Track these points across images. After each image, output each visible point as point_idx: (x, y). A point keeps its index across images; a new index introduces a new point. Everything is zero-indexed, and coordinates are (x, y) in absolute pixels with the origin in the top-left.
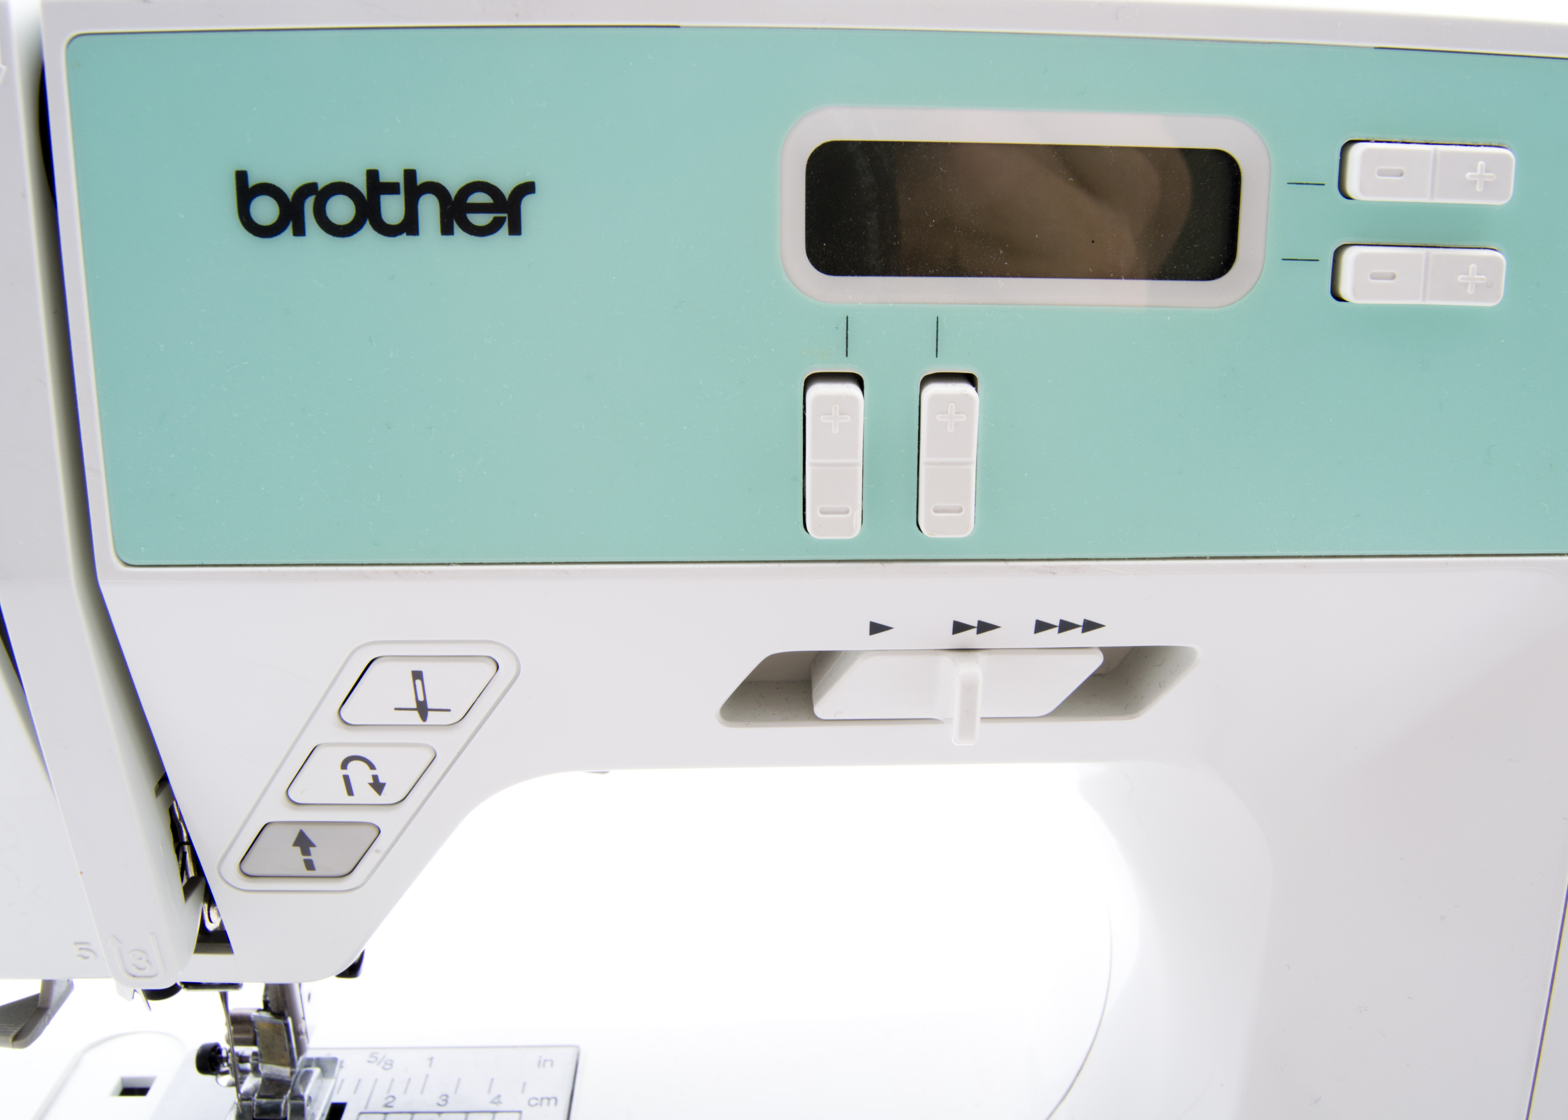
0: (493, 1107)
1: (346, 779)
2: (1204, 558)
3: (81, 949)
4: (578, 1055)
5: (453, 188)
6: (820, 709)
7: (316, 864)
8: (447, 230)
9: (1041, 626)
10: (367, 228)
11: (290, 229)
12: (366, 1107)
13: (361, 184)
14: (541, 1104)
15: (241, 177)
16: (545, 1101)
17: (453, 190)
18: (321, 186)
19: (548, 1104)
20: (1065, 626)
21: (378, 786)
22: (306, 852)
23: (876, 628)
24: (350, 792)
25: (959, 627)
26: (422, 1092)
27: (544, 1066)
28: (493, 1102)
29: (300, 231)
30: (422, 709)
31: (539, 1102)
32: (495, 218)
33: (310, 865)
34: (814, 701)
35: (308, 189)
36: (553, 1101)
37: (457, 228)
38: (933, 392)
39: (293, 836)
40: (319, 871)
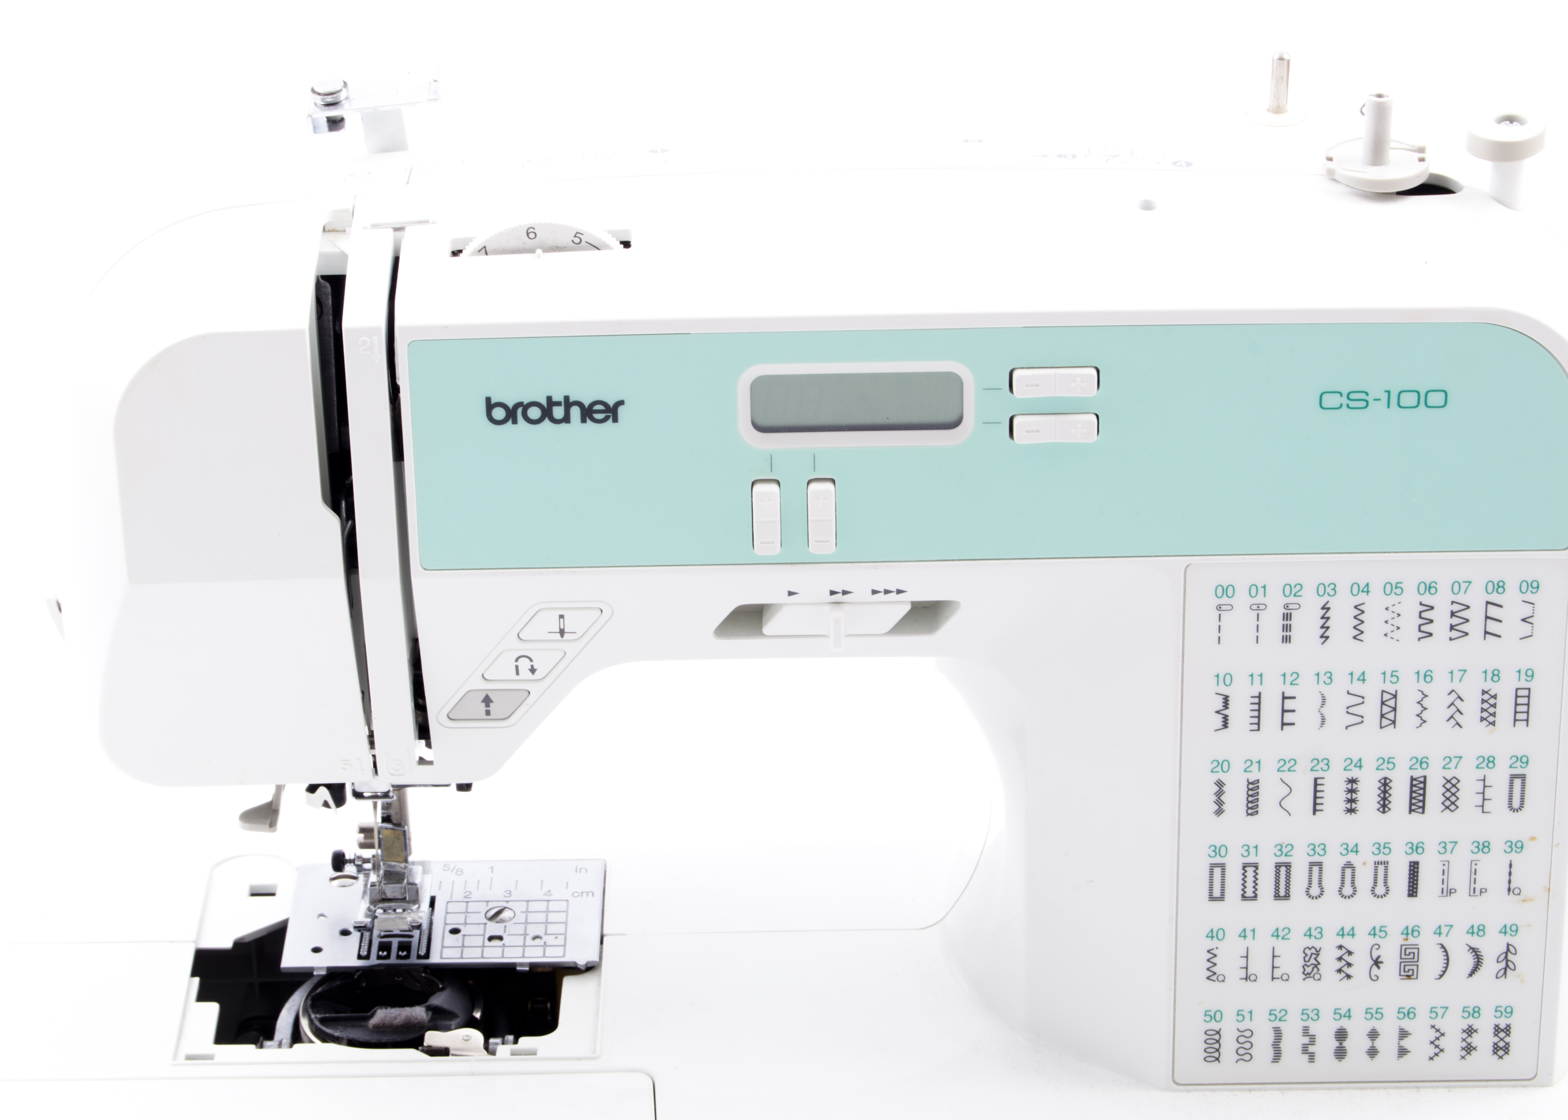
0: (547, 898)
1: (517, 667)
2: (954, 560)
3: (344, 764)
4: (605, 866)
5: (587, 404)
6: (766, 630)
7: (492, 713)
8: (583, 421)
9: (874, 592)
10: (547, 420)
11: (510, 421)
12: (451, 898)
13: (544, 402)
14: (582, 896)
15: (488, 400)
16: (585, 894)
17: (587, 405)
18: (525, 403)
19: (588, 895)
20: (887, 592)
21: (533, 670)
22: (487, 705)
23: (791, 594)
24: (518, 673)
25: (833, 593)
26: (490, 889)
27: (580, 872)
28: (545, 894)
29: (515, 422)
30: (562, 632)
31: (580, 894)
32: (606, 416)
33: (488, 713)
34: (763, 626)
35: (519, 404)
36: (590, 894)
37: (588, 420)
38: (814, 486)
39: (482, 697)
40: (492, 716)
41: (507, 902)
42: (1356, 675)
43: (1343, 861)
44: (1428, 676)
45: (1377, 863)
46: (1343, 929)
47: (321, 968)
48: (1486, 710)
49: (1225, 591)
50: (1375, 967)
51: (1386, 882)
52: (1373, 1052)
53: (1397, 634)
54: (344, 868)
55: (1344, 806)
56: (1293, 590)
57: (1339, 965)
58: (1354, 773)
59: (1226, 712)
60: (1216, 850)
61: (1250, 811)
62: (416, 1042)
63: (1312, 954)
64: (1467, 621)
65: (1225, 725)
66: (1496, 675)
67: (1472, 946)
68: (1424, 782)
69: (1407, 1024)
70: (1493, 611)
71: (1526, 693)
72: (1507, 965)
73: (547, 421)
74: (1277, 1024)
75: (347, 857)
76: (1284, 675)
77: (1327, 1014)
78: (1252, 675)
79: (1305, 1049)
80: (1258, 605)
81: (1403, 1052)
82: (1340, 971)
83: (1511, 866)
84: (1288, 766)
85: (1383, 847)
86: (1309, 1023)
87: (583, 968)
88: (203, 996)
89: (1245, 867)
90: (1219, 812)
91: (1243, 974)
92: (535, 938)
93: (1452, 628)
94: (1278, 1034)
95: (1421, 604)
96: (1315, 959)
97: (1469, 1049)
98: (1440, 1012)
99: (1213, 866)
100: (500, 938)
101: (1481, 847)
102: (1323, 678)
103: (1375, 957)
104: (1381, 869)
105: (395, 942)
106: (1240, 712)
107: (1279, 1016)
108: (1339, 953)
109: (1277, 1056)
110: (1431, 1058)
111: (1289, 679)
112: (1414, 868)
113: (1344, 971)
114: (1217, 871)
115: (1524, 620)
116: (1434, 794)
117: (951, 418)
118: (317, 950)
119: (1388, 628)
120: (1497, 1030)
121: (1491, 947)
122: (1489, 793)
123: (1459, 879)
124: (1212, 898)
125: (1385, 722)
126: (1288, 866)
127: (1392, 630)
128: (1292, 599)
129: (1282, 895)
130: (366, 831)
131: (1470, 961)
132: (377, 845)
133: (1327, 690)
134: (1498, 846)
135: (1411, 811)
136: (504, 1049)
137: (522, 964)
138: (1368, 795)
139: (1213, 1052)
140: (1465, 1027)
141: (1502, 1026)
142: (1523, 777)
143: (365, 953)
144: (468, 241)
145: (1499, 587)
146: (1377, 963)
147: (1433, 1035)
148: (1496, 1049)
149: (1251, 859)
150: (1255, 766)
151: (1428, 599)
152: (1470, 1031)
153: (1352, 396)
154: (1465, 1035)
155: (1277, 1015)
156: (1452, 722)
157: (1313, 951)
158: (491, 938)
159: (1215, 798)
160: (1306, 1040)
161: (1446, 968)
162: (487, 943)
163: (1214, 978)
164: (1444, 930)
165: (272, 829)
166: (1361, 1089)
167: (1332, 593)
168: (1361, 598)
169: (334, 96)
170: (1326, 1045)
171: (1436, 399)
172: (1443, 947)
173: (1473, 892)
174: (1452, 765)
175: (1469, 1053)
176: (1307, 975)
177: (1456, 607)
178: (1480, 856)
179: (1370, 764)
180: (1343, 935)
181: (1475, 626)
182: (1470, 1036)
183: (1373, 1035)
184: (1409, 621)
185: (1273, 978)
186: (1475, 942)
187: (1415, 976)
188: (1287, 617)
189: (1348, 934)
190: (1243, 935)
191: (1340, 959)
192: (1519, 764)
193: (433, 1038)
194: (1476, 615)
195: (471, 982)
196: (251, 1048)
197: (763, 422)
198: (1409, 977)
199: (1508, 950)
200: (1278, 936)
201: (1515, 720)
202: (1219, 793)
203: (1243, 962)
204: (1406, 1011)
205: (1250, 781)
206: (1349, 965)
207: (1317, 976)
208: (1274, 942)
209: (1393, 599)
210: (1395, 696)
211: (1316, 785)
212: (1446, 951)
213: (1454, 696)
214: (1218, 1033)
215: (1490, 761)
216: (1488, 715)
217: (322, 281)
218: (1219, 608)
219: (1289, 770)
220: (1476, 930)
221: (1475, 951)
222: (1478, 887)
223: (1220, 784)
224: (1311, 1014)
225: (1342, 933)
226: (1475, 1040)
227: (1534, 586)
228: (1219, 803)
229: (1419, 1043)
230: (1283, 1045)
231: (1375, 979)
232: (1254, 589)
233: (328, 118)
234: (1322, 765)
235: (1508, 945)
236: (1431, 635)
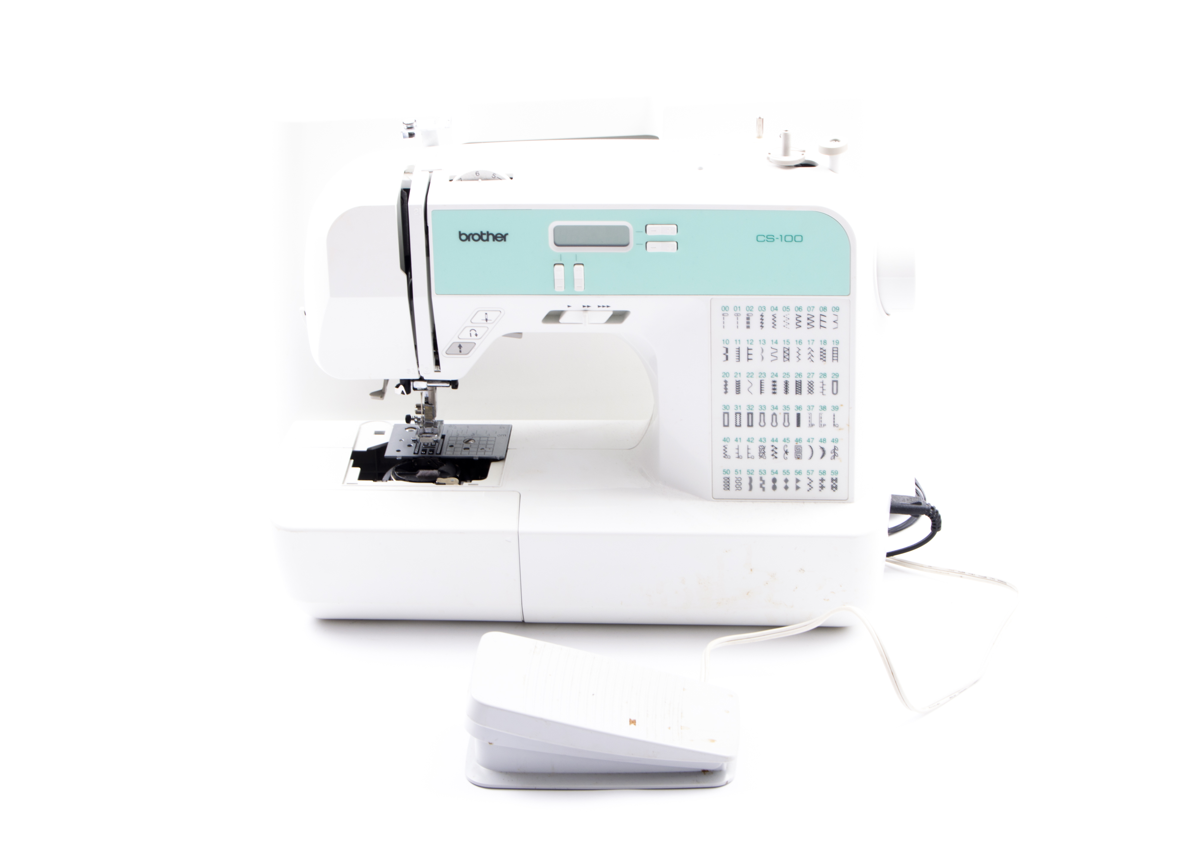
0: (488, 437)
1: (470, 334)
4: (511, 427)
6: (561, 321)
7: (462, 351)
8: (494, 240)
9: (599, 306)
12: (451, 436)
15: (460, 232)
16: (502, 436)
17: (495, 234)
18: (473, 234)
20: (603, 306)
21: (476, 335)
22: (460, 348)
23: (569, 306)
24: (471, 336)
25: (584, 306)
26: (467, 433)
27: (502, 428)
28: (487, 435)
29: (469, 240)
30: (487, 320)
31: (500, 436)
32: (502, 239)
33: (460, 351)
34: (559, 319)
35: (471, 234)
36: (505, 436)
38: (576, 266)
39: (458, 345)
40: (462, 353)
41: (472, 437)
42: (774, 341)
43: (772, 412)
44: (800, 342)
45: (785, 414)
46: (773, 439)
47: (399, 457)
48: (822, 356)
49: (725, 308)
50: (786, 454)
51: (788, 421)
52: (786, 488)
53: (788, 326)
54: (410, 422)
55: (772, 391)
56: (750, 308)
57: (772, 453)
58: (775, 379)
59: (727, 354)
60: (725, 407)
61: (737, 392)
62: (434, 482)
63: (762, 448)
64: (813, 321)
65: (727, 359)
66: (825, 342)
67: (822, 447)
68: (801, 383)
69: (799, 477)
70: (823, 318)
71: (836, 349)
72: (835, 455)
73: (481, 241)
74: (750, 475)
75: (412, 417)
76: (748, 341)
77: (769, 472)
78: (736, 341)
79: (761, 486)
80: (737, 314)
81: (798, 488)
82: (773, 455)
83: (834, 416)
84: (750, 375)
85: (786, 407)
86: (762, 476)
87: (498, 459)
88: (354, 465)
89: (736, 414)
90: (726, 392)
91: (737, 455)
92: (481, 449)
93: (808, 324)
94: (751, 479)
95: (797, 315)
96: (764, 450)
97: (822, 487)
98: (811, 472)
99: (724, 413)
100: (468, 449)
101: (823, 408)
102: (762, 342)
103: (785, 450)
104: (786, 416)
105: (428, 449)
106: (732, 354)
107: (751, 472)
108: (772, 448)
109: (751, 488)
110: (808, 491)
111: (750, 342)
112: (798, 416)
113: (774, 455)
114: (726, 415)
115: (834, 322)
116: (805, 387)
117: (625, 243)
118: (398, 451)
119: (785, 324)
120: (832, 480)
121: (829, 448)
122: (825, 387)
123: (815, 420)
124: (724, 426)
125: (785, 359)
126: (752, 414)
127: (787, 324)
128: (750, 312)
129: (750, 425)
130: (418, 406)
131: (821, 453)
132: (422, 412)
133: (764, 347)
134: (829, 408)
135: (796, 393)
136: (465, 484)
137: (475, 457)
138: (780, 387)
139: (727, 486)
140: (820, 479)
141: (834, 478)
142: (837, 381)
143: (417, 452)
144: (455, 176)
145: (825, 309)
146: (786, 452)
147: (808, 481)
148: (832, 487)
149: (738, 411)
150: (739, 375)
151: (799, 313)
152: (822, 480)
153: (768, 237)
154: (820, 482)
155: (750, 472)
156: (810, 360)
157: (763, 447)
158: (465, 449)
159: (724, 387)
160: (761, 482)
161: (812, 455)
162: (463, 450)
163: (726, 457)
164: (811, 440)
165: (382, 398)
166: (783, 502)
167: (764, 310)
168: (775, 312)
169: (411, 125)
170: (769, 484)
171: (798, 239)
172: (811, 447)
173: (821, 426)
174: (811, 376)
175: (822, 489)
176: (761, 457)
177: (809, 316)
178: (823, 412)
179: (780, 375)
180: (773, 441)
181: (817, 323)
182: (822, 482)
183: (786, 481)
184: (793, 321)
185: (748, 457)
186: (823, 445)
187: (801, 458)
188: (748, 319)
189: (775, 441)
190: (736, 440)
191: (773, 450)
192: (835, 376)
193: (439, 480)
194: (817, 319)
195: (457, 466)
196: (372, 481)
197: (558, 243)
198: (798, 458)
199: (835, 448)
200: (749, 441)
201: (833, 359)
202: (726, 385)
203: (737, 451)
204: (798, 472)
205: (737, 381)
206: (776, 453)
207: (764, 457)
208: (748, 443)
209: (786, 313)
210: (788, 350)
211: (761, 382)
212: (812, 448)
213: (810, 350)
214: (728, 478)
215: (824, 375)
216: (823, 358)
217: (403, 191)
218: (723, 315)
219: (751, 377)
220: (822, 440)
221: (822, 449)
222: (823, 423)
223: (726, 382)
224: (763, 472)
225: (773, 440)
226: (824, 484)
227: (837, 309)
228: (726, 389)
229: (804, 484)
230: (753, 484)
231: (786, 459)
232: (736, 308)
233: (409, 133)
234: (763, 375)
235: (835, 446)
236: (800, 326)
